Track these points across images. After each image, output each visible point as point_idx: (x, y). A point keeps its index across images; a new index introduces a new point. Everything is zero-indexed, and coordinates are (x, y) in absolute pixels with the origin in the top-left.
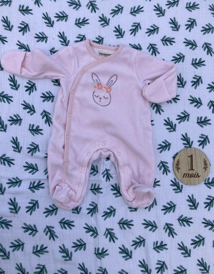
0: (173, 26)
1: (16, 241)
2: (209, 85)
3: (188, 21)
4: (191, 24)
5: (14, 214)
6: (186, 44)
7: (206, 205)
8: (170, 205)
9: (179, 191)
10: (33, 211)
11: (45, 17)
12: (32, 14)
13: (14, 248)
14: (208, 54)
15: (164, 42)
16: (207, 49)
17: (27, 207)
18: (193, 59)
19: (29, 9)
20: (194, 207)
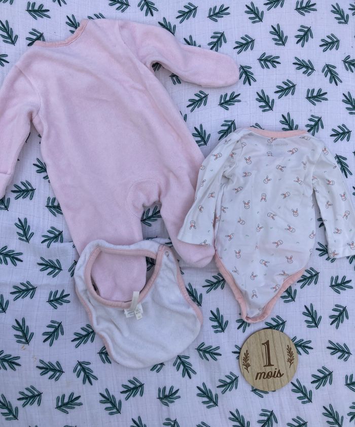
0: (276, 37)
1: (27, 389)
2: (334, 130)
3: (300, 30)
4: (305, 35)
5: (23, 345)
6: (298, 66)
7: (333, 319)
8: (276, 322)
9: (290, 299)
10: (55, 339)
11: (70, 22)
12: (49, 17)
13: (24, 401)
14: (331, 82)
15: (262, 62)
16: (329, 75)
17: (44, 334)
18: (309, 90)
19: (44, 9)
20: (313, 324)
